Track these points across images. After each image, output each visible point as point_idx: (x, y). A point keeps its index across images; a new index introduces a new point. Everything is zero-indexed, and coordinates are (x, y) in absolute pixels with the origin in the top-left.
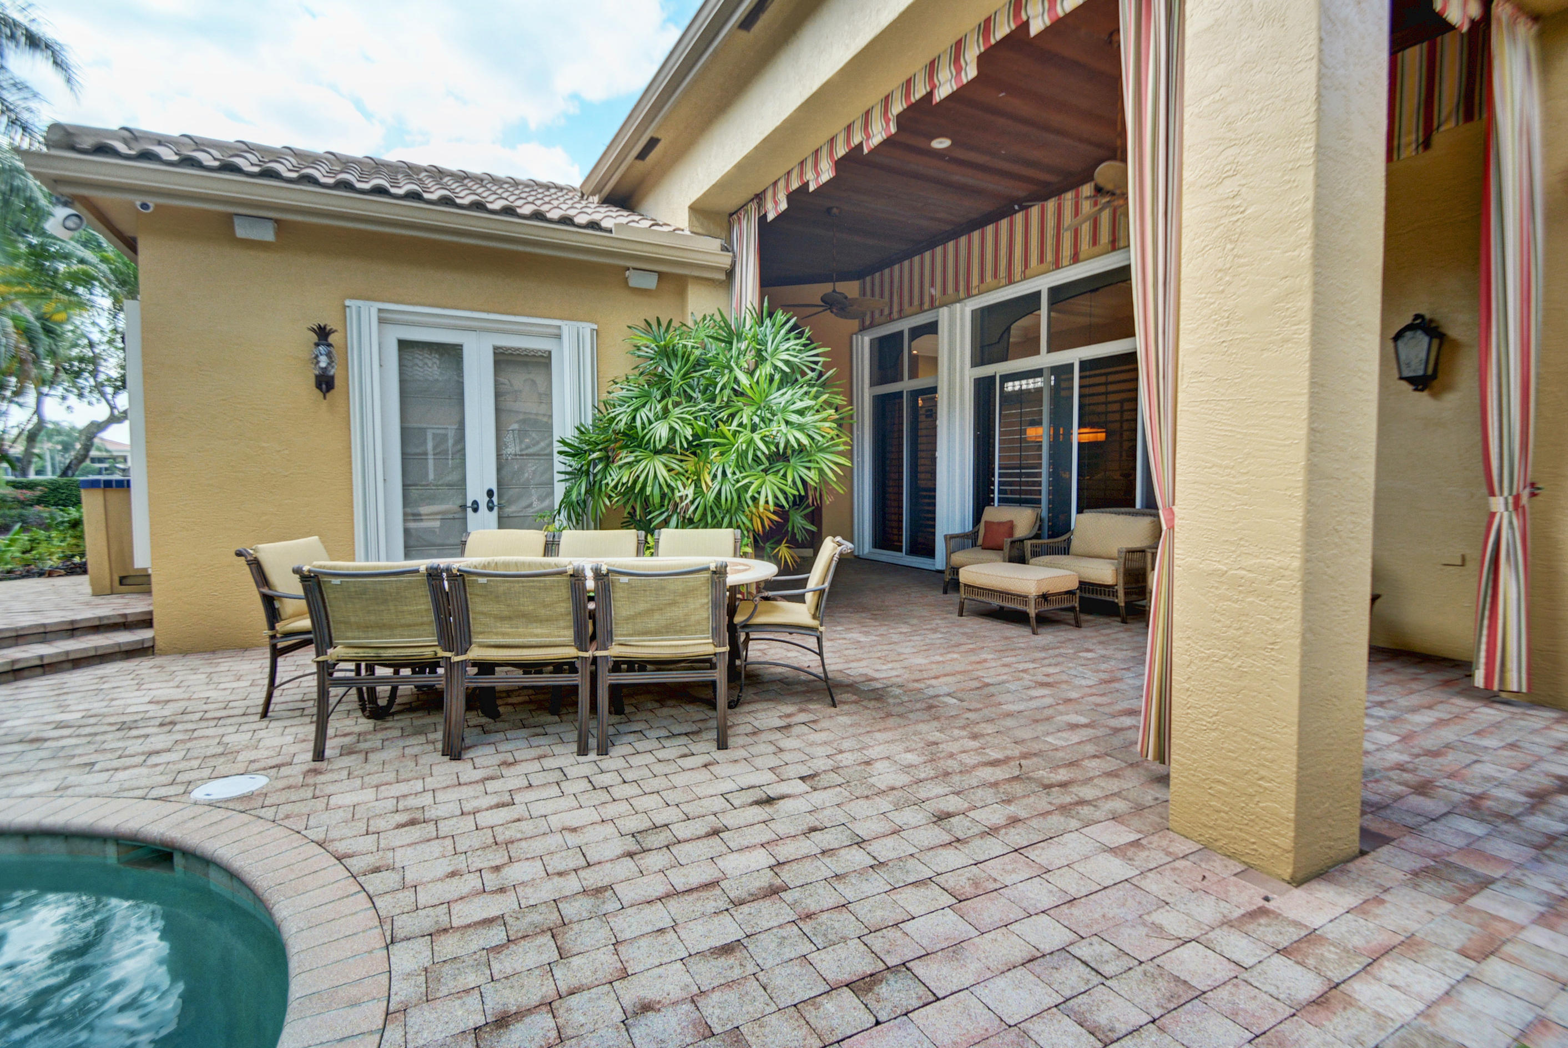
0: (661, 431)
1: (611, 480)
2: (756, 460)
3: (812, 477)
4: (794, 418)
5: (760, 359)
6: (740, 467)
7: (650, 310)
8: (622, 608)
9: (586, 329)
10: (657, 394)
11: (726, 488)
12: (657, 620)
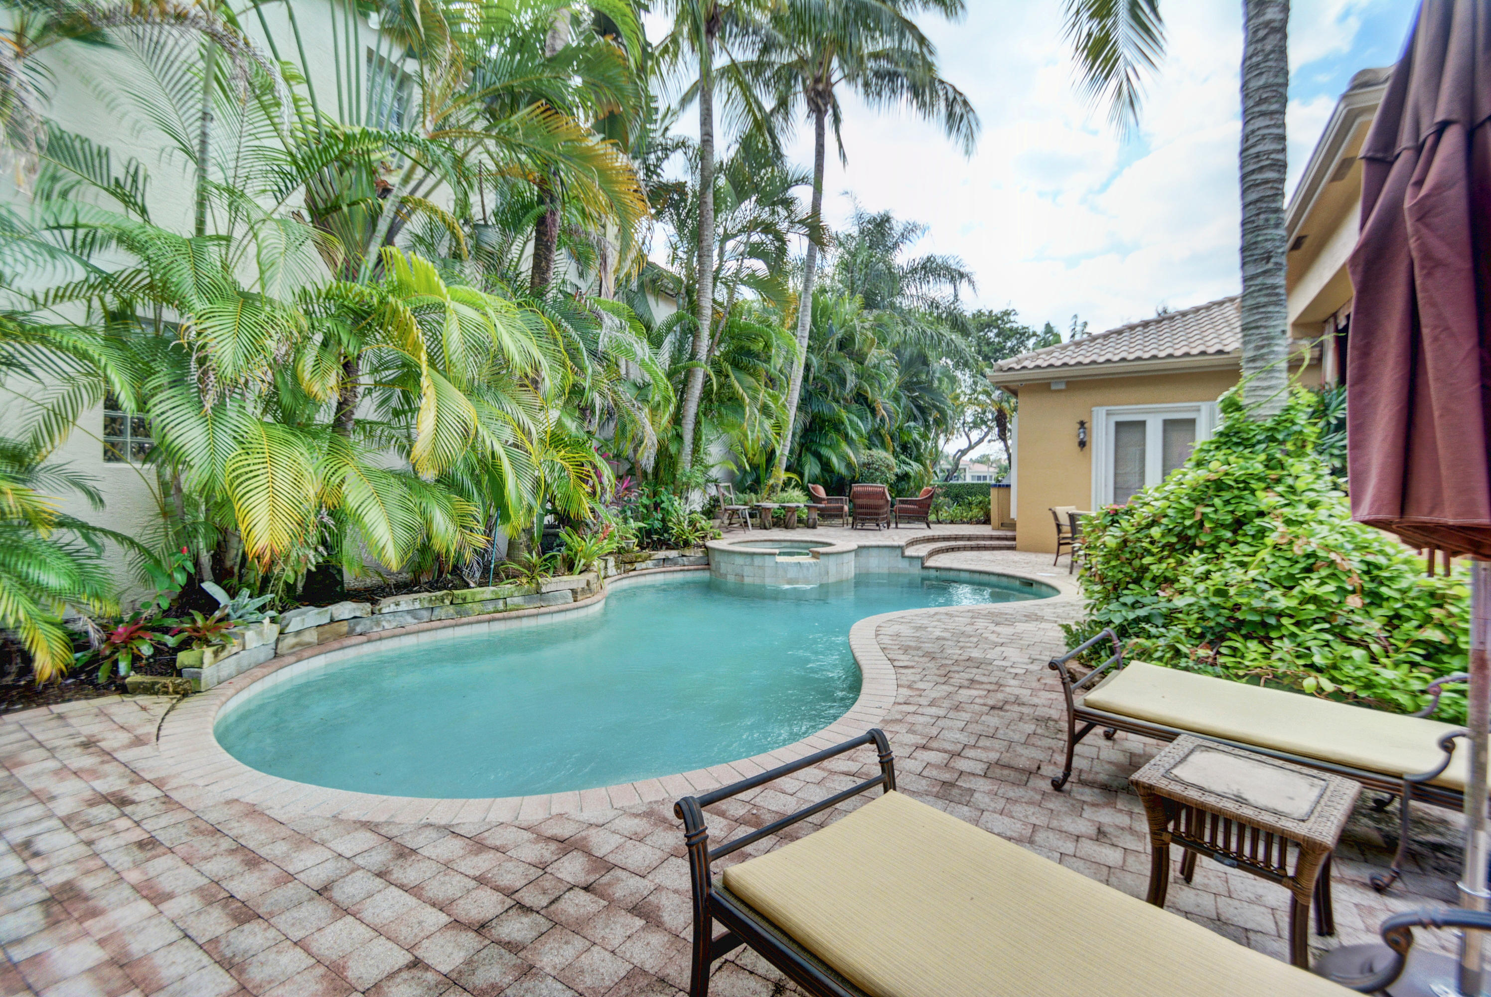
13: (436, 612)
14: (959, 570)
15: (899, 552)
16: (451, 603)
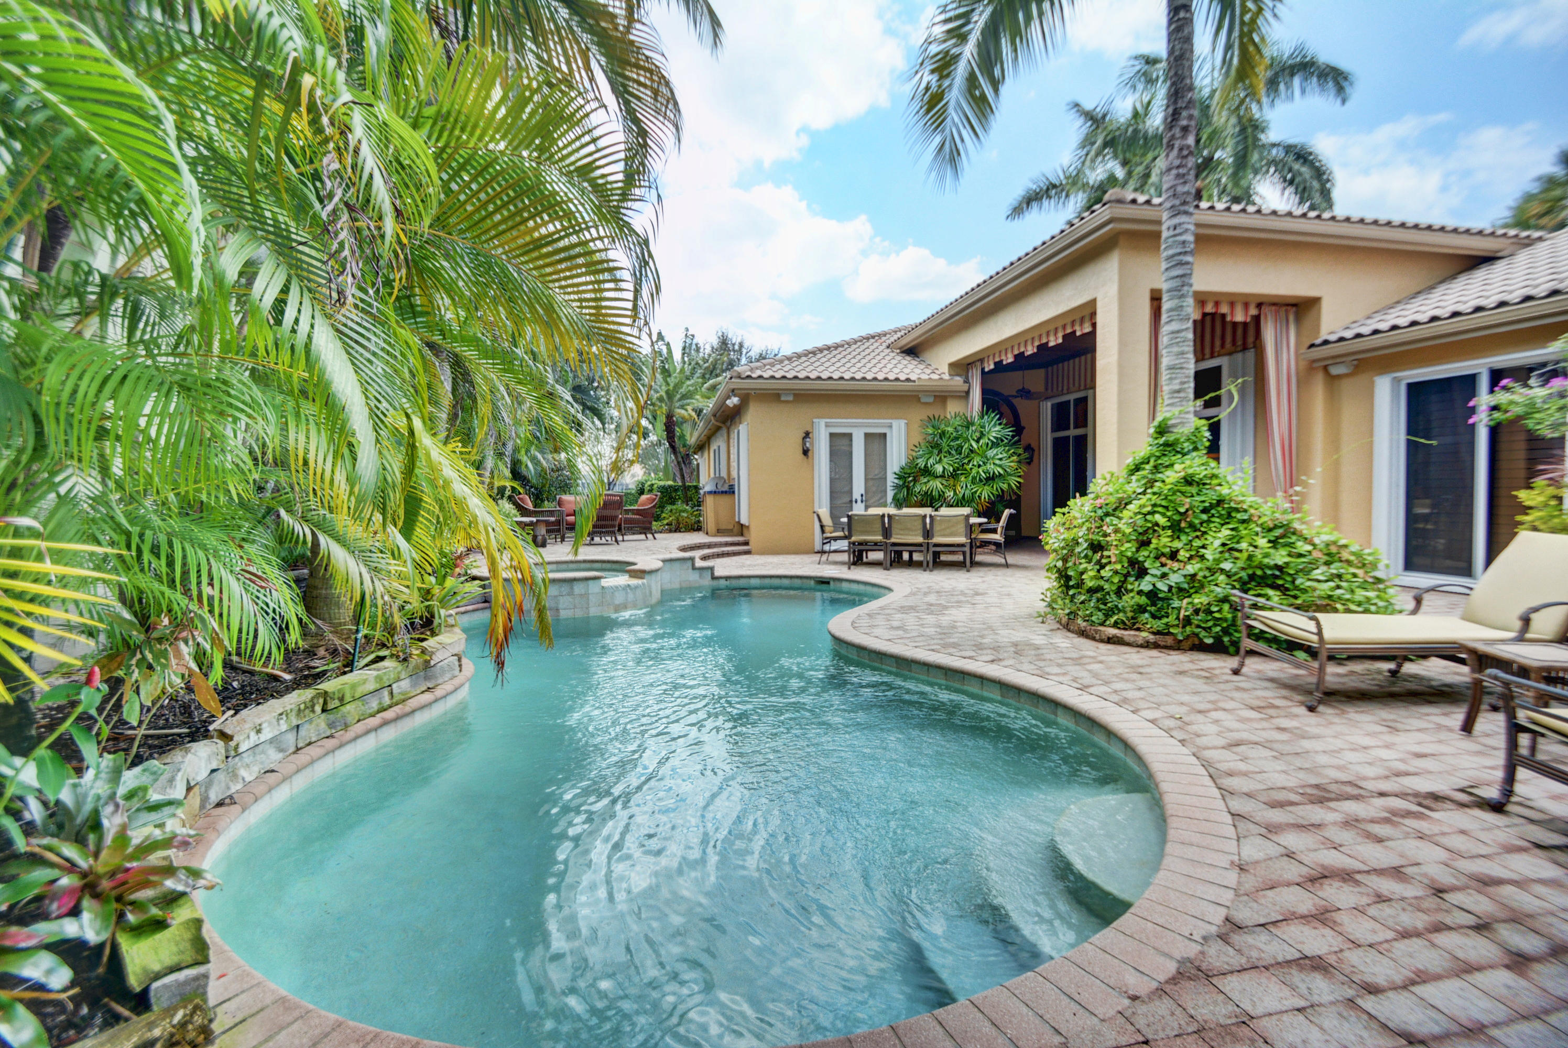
0: (939, 469)
1: (917, 489)
2: (981, 480)
3: (1005, 487)
4: (998, 462)
5: (982, 435)
6: (973, 483)
7: (930, 412)
8: (937, 528)
9: (903, 423)
10: (936, 451)
11: (967, 492)
12: (948, 531)
13: (303, 732)
14: (749, 577)
15: (689, 564)
16: (324, 711)
